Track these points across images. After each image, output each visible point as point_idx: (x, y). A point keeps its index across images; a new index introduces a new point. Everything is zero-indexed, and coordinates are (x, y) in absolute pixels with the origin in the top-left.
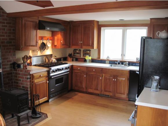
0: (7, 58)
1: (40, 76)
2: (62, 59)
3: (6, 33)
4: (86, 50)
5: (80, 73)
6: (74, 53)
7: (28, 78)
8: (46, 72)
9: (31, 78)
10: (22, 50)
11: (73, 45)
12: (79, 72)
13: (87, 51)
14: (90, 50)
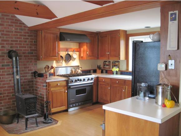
0: (28, 67)
1: (57, 85)
2: (92, 71)
3: (27, 44)
4: (115, 62)
5: (105, 85)
6: (104, 65)
7: (44, 86)
8: (64, 82)
9: (48, 86)
10: (41, 60)
11: (102, 56)
12: (104, 83)
14: (119, 62)
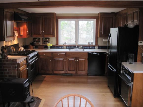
5: (45, 58)
8: (25, 61)
9: (18, 66)
11: (35, 34)
13: (46, 39)
14: (49, 38)
